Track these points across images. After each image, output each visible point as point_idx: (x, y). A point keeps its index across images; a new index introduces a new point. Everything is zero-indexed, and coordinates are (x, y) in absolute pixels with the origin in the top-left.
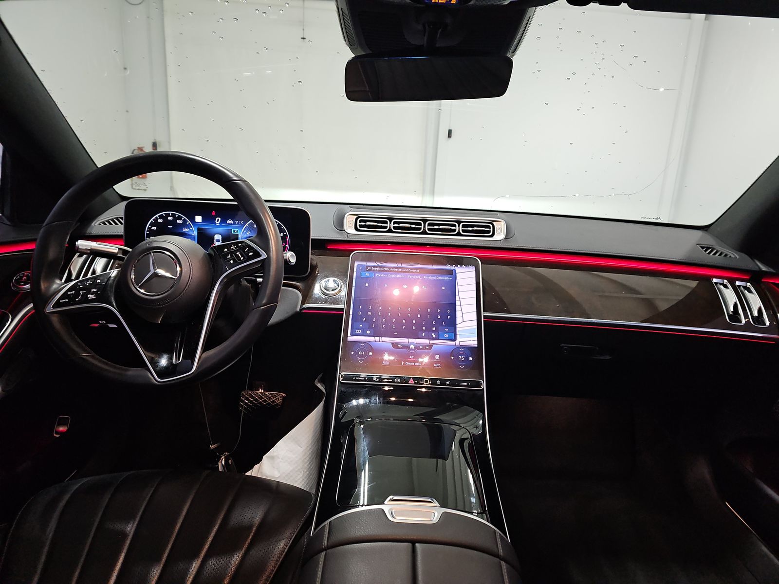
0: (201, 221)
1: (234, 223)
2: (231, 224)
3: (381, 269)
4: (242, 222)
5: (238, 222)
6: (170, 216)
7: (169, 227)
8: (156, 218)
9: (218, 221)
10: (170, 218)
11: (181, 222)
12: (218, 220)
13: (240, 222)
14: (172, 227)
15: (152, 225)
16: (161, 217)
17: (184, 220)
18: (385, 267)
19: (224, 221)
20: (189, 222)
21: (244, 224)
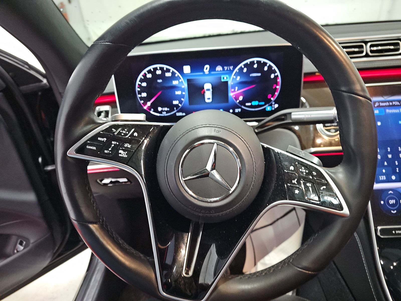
0: (189, 71)
1: (224, 69)
2: (220, 71)
3: (391, 104)
4: (231, 68)
5: (227, 68)
8: (145, 73)
10: (158, 72)
11: (169, 74)
12: (207, 68)
15: (142, 81)
17: (173, 72)
18: (394, 101)
19: (213, 68)
20: (177, 74)
21: (234, 69)
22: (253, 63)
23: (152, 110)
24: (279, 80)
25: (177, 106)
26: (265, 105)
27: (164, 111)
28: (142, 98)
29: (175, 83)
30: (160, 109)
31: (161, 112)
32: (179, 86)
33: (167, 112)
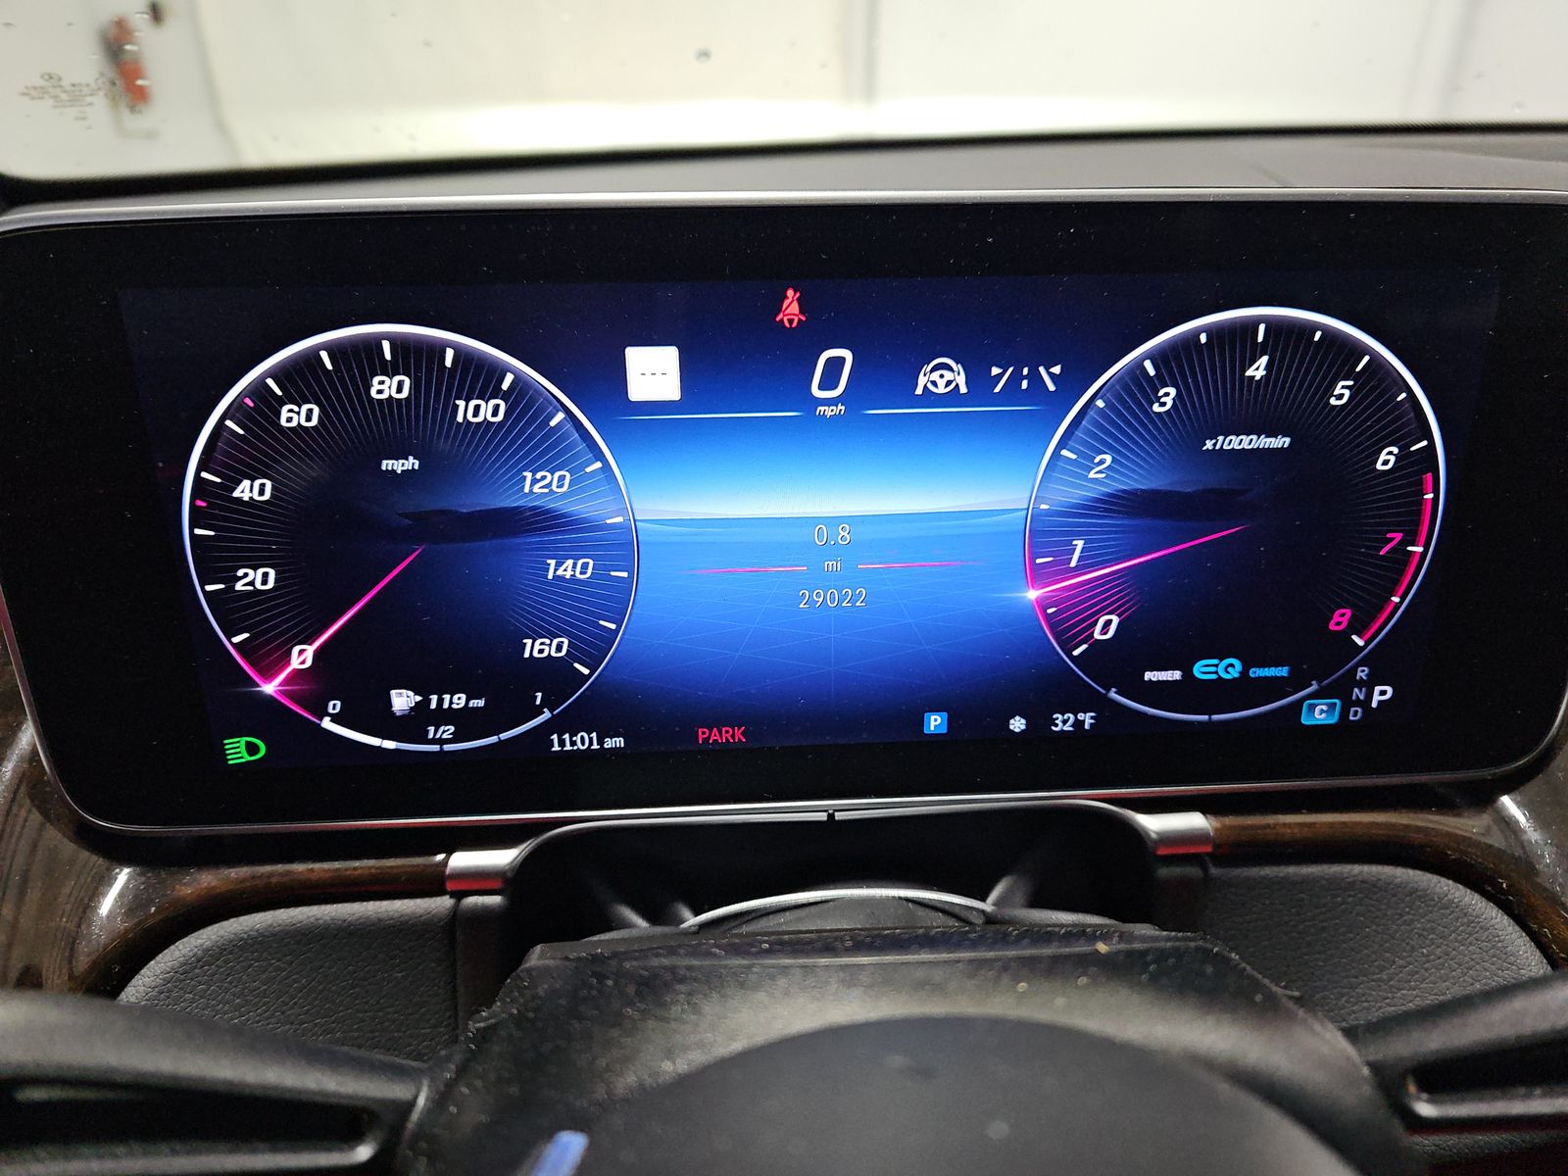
0: (674, 393)
1: (979, 380)
2: (953, 397)
4: (1052, 375)
5: (1016, 378)
6: (390, 370)
7: (387, 464)
8: (259, 389)
9: (829, 382)
10: (386, 387)
11: (488, 411)
13: (1034, 377)
14: (412, 463)
15: (228, 459)
16: (300, 379)
17: (521, 397)
20: (564, 407)
21: (1072, 386)
22: (1237, 341)
23: (335, 706)
24: (1438, 494)
25: (555, 676)
26: (1295, 682)
27: (444, 716)
28: (235, 609)
29: (542, 486)
30: (402, 700)
31: (412, 725)
32: (581, 507)
33: (466, 723)
